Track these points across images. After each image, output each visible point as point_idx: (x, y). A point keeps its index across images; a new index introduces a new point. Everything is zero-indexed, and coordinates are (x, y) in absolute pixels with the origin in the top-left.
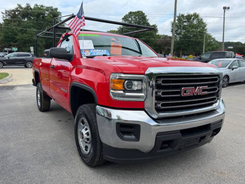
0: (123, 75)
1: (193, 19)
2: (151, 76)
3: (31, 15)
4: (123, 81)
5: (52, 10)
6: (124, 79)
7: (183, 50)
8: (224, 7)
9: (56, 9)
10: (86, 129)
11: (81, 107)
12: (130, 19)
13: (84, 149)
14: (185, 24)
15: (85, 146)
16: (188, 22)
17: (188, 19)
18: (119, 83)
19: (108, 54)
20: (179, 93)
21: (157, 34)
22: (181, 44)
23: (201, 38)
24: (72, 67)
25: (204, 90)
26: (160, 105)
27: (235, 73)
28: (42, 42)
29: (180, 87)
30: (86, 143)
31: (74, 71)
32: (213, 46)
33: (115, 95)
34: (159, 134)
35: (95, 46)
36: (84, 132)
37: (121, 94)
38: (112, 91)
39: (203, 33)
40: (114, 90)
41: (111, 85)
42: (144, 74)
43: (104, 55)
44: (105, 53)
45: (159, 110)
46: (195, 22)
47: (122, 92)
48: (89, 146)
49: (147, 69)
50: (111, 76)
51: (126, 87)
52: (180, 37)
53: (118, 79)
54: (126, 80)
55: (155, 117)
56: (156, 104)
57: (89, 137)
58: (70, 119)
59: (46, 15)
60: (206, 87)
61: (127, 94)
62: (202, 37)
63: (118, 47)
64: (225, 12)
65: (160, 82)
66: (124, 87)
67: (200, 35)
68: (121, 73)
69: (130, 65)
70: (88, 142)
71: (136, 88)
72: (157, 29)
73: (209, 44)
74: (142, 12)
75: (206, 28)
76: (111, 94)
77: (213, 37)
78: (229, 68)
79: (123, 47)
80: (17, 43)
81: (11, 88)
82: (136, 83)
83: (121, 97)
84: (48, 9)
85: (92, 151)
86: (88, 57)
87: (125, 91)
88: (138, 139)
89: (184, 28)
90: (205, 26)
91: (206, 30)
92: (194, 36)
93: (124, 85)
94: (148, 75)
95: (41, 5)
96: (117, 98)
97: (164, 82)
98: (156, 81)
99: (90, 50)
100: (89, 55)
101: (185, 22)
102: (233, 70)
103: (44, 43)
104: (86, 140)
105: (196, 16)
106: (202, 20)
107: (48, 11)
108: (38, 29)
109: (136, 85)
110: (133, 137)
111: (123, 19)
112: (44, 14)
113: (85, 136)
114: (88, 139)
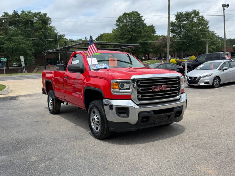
0: (118, 80)
1: (193, 17)
2: (134, 80)
3: (19, 23)
4: (118, 84)
5: (41, 16)
6: (119, 83)
7: (185, 50)
8: (223, 5)
9: (45, 14)
10: (97, 116)
11: (93, 102)
12: (125, 21)
13: (95, 129)
14: (185, 22)
15: (96, 127)
16: (188, 20)
17: (187, 18)
18: (116, 85)
19: (108, 67)
20: (151, 89)
21: (155, 35)
22: (182, 45)
23: (203, 37)
24: (84, 78)
25: (167, 87)
26: (140, 97)
27: (226, 74)
28: (31, 50)
29: (151, 86)
30: (97, 124)
31: (86, 80)
32: (218, 45)
33: (114, 92)
34: (140, 113)
35: (98, 61)
36: (95, 117)
37: (118, 91)
38: (112, 90)
39: (205, 31)
40: (113, 89)
41: (112, 87)
42: (130, 79)
43: (105, 68)
44: (105, 67)
45: (140, 99)
46: (195, 20)
47: (118, 90)
48: (99, 127)
49: (131, 76)
50: (111, 82)
51: (120, 88)
52: (180, 37)
53: (116, 83)
54: (120, 83)
55: (138, 104)
56: (138, 96)
57: (98, 120)
58: (78, 118)
59: (34, 21)
60: (169, 86)
61: (121, 91)
62: (204, 35)
63: (114, 60)
64: (224, 9)
65: (139, 83)
66: (119, 87)
67: (202, 34)
68: (117, 79)
69: (121, 75)
70: (98, 124)
71: (125, 88)
72: (154, 30)
73: (212, 43)
74: (137, 12)
75: (208, 26)
76: (112, 92)
77: (217, 35)
78: (220, 69)
79: (118, 61)
80: (5, 53)
81: (15, 98)
82: (125, 84)
83: (118, 93)
84: (36, 15)
85: (101, 130)
86: (95, 70)
87: (120, 89)
88: (128, 116)
89: (184, 27)
90: (207, 24)
91: (208, 28)
92: (195, 35)
93: (119, 86)
94: (132, 80)
95: (29, 11)
96: (115, 94)
97: (141, 83)
98: (137, 83)
99: (95, 65)
100: (95, 68)
101: (185, 20)
102: (223, 71)
103: (34, 51)
104: (97, 123)
105: (196, 13)
106: (202, 17)
107: (36, 17)
108: (27, 37)
109: (126, 86)
110: (126, 115)
111: (117, 21)
112: (33, 21)
113: (96, 120)
114: (98, 122)
